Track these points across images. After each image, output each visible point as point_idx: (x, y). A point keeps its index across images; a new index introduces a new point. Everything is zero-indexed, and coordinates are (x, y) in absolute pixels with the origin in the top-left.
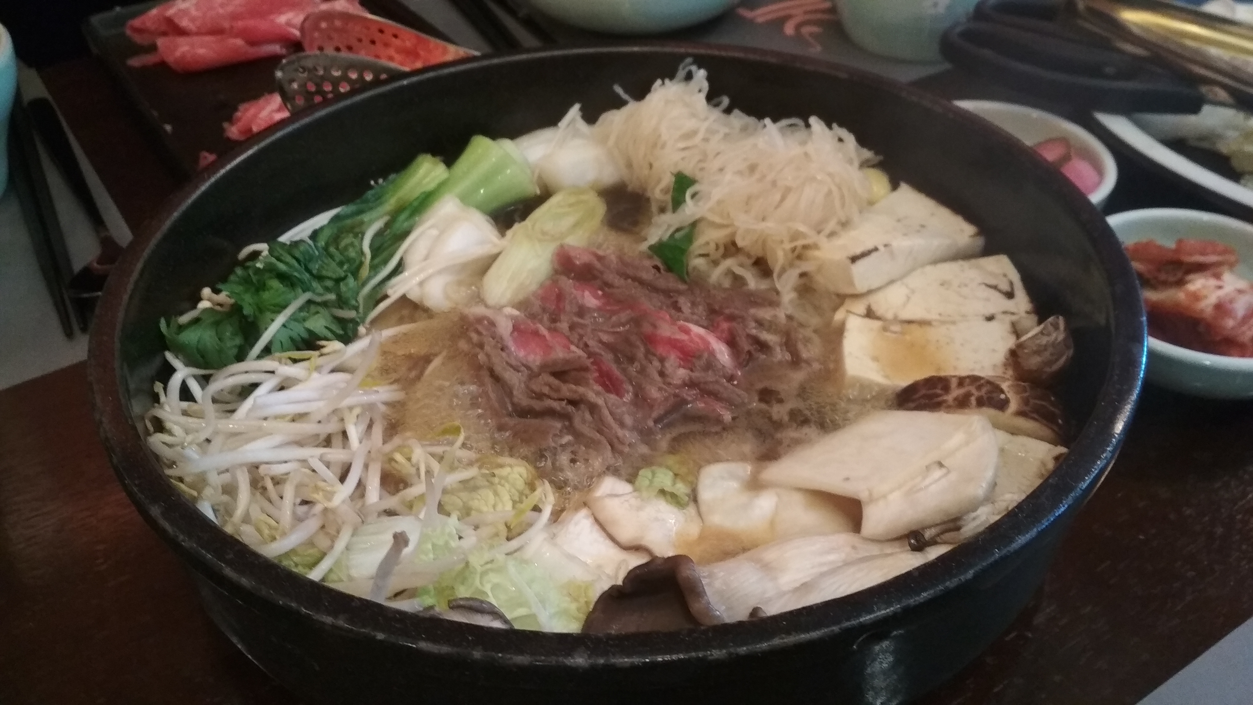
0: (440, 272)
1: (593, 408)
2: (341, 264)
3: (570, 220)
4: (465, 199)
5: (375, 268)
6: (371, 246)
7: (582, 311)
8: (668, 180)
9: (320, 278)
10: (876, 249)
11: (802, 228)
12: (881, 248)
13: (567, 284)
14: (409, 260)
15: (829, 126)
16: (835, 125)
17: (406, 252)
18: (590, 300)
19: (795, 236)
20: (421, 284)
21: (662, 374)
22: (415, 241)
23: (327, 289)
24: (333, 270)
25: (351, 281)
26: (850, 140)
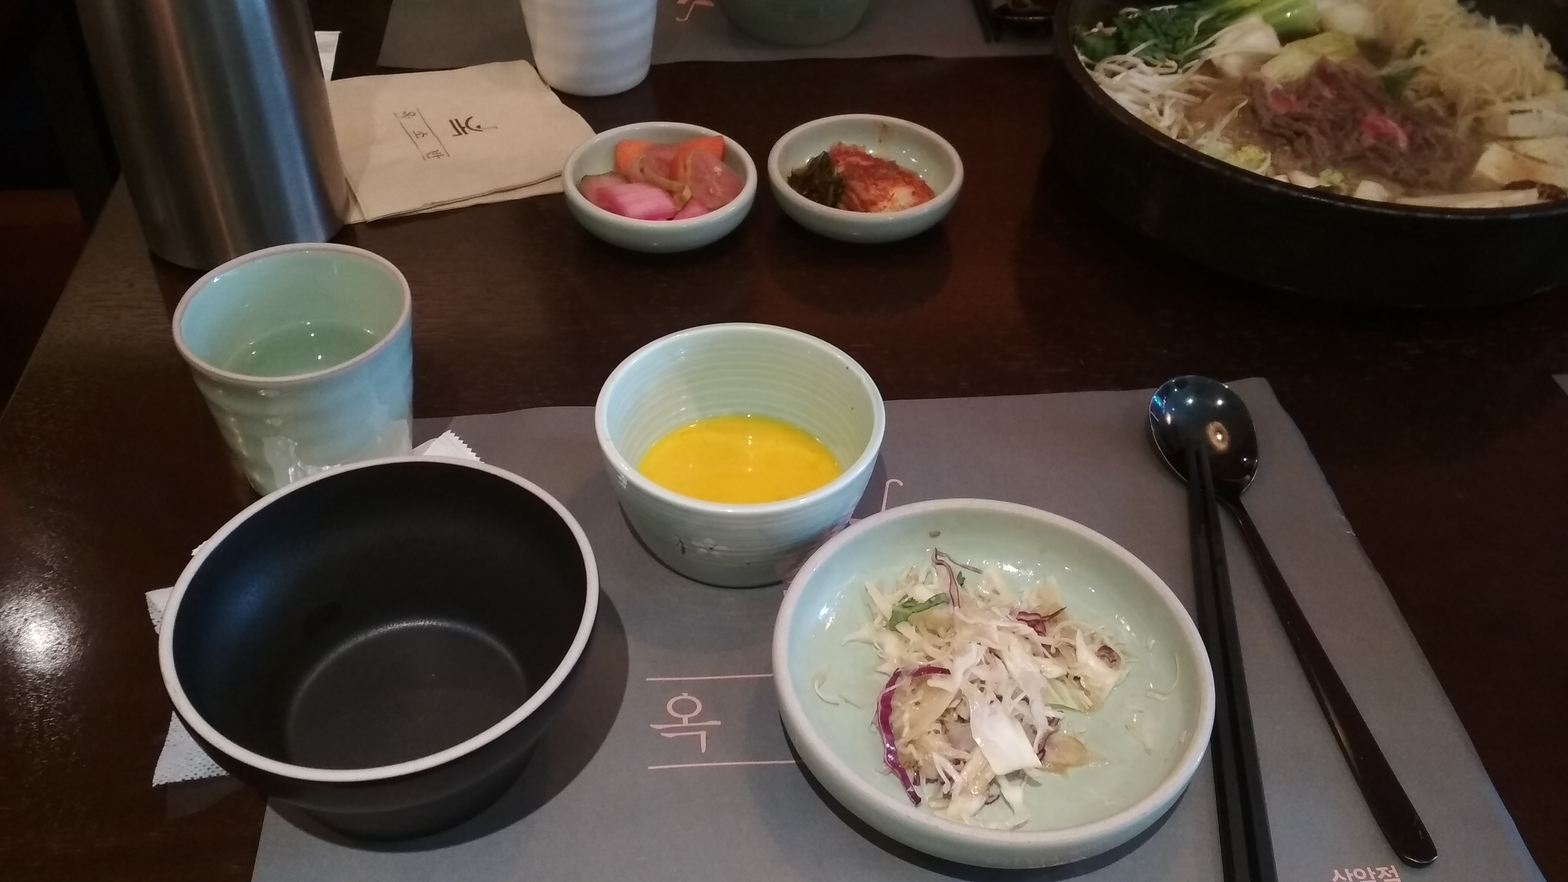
0: (1237, 53)
1: (1309, 139)
2: (1179, 31)
3: (1332, 49)
4: (1266, 19)
5: (1197, 42)
6: (1199, 27)
7: (1320, 97)
8: (1409, 42)
9: (1166, 35)
10: (1531, 111)
11: (1487, 87)
12: (1534, 111)
13: (1317, 81)
14: (1217, 42)
15: (1536, 34)
16: (1540, 35)
17: (1219, 37)
18: (1328, 93)
19: (1481, 91)
20: (1223, 56)
21: (1358, 140)
22: (1227, 33)
23: (1168, 42)
24: (1174, 32)
25: (1183, 41)
26: (1547, 47)
